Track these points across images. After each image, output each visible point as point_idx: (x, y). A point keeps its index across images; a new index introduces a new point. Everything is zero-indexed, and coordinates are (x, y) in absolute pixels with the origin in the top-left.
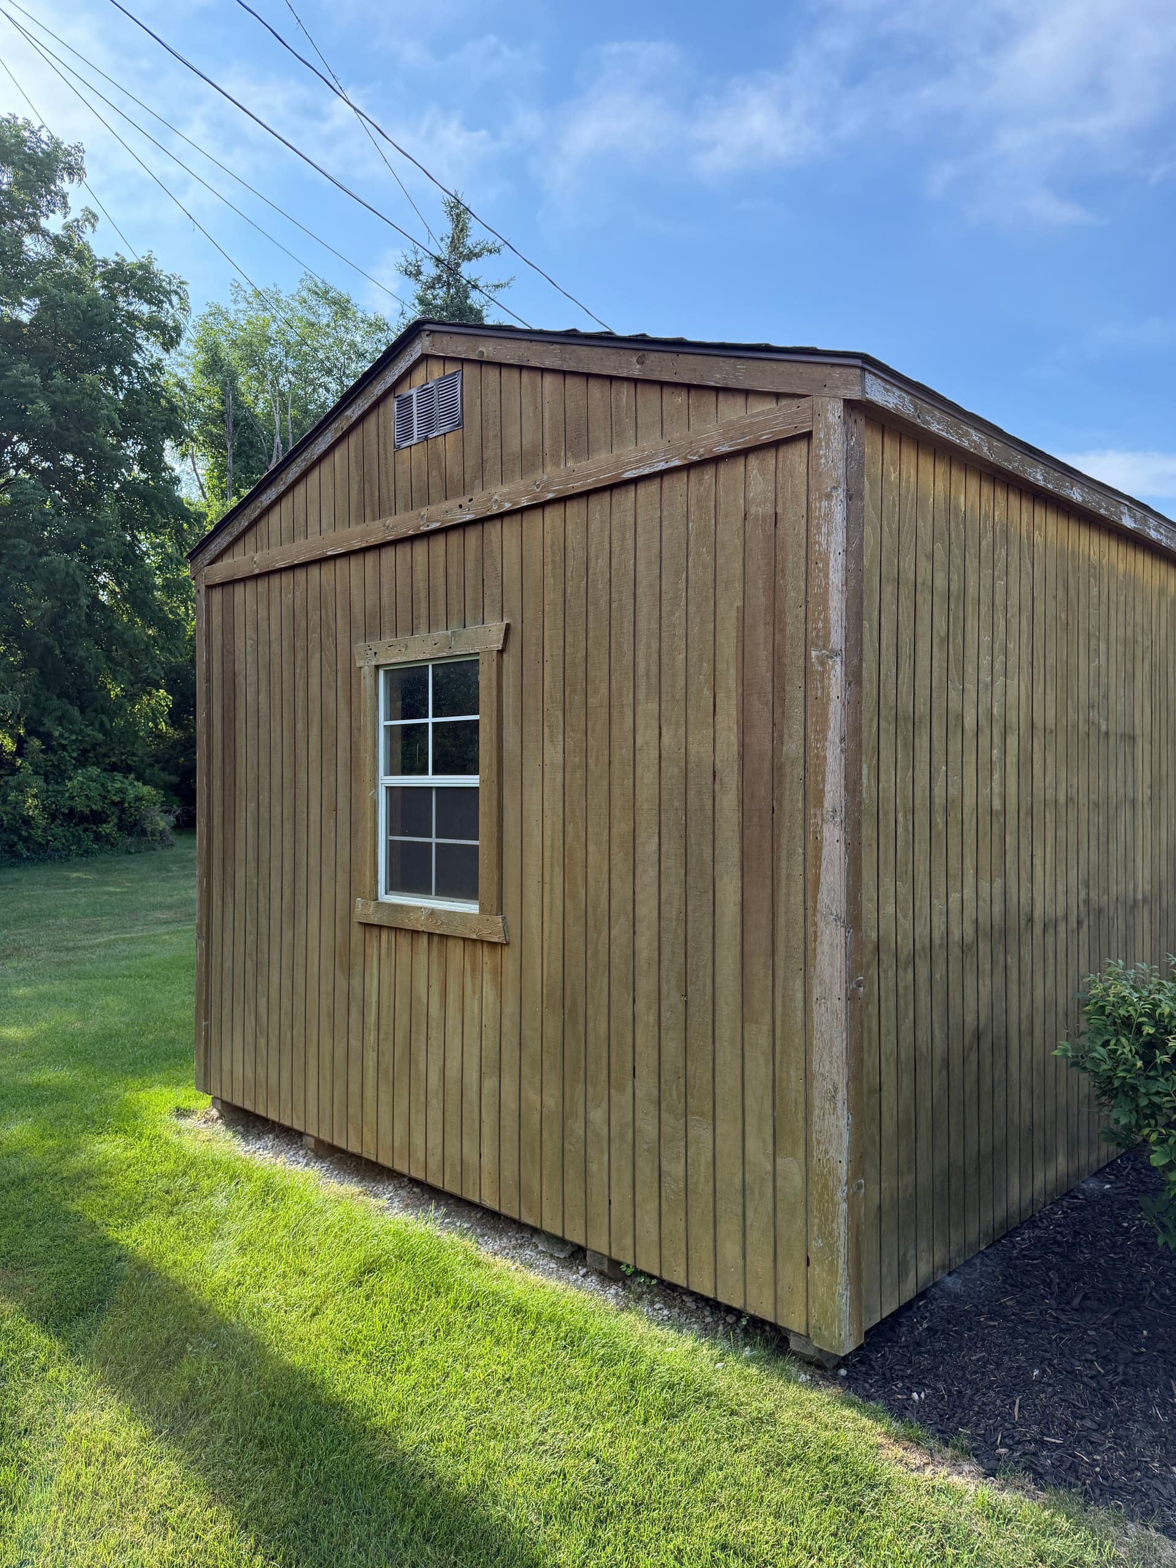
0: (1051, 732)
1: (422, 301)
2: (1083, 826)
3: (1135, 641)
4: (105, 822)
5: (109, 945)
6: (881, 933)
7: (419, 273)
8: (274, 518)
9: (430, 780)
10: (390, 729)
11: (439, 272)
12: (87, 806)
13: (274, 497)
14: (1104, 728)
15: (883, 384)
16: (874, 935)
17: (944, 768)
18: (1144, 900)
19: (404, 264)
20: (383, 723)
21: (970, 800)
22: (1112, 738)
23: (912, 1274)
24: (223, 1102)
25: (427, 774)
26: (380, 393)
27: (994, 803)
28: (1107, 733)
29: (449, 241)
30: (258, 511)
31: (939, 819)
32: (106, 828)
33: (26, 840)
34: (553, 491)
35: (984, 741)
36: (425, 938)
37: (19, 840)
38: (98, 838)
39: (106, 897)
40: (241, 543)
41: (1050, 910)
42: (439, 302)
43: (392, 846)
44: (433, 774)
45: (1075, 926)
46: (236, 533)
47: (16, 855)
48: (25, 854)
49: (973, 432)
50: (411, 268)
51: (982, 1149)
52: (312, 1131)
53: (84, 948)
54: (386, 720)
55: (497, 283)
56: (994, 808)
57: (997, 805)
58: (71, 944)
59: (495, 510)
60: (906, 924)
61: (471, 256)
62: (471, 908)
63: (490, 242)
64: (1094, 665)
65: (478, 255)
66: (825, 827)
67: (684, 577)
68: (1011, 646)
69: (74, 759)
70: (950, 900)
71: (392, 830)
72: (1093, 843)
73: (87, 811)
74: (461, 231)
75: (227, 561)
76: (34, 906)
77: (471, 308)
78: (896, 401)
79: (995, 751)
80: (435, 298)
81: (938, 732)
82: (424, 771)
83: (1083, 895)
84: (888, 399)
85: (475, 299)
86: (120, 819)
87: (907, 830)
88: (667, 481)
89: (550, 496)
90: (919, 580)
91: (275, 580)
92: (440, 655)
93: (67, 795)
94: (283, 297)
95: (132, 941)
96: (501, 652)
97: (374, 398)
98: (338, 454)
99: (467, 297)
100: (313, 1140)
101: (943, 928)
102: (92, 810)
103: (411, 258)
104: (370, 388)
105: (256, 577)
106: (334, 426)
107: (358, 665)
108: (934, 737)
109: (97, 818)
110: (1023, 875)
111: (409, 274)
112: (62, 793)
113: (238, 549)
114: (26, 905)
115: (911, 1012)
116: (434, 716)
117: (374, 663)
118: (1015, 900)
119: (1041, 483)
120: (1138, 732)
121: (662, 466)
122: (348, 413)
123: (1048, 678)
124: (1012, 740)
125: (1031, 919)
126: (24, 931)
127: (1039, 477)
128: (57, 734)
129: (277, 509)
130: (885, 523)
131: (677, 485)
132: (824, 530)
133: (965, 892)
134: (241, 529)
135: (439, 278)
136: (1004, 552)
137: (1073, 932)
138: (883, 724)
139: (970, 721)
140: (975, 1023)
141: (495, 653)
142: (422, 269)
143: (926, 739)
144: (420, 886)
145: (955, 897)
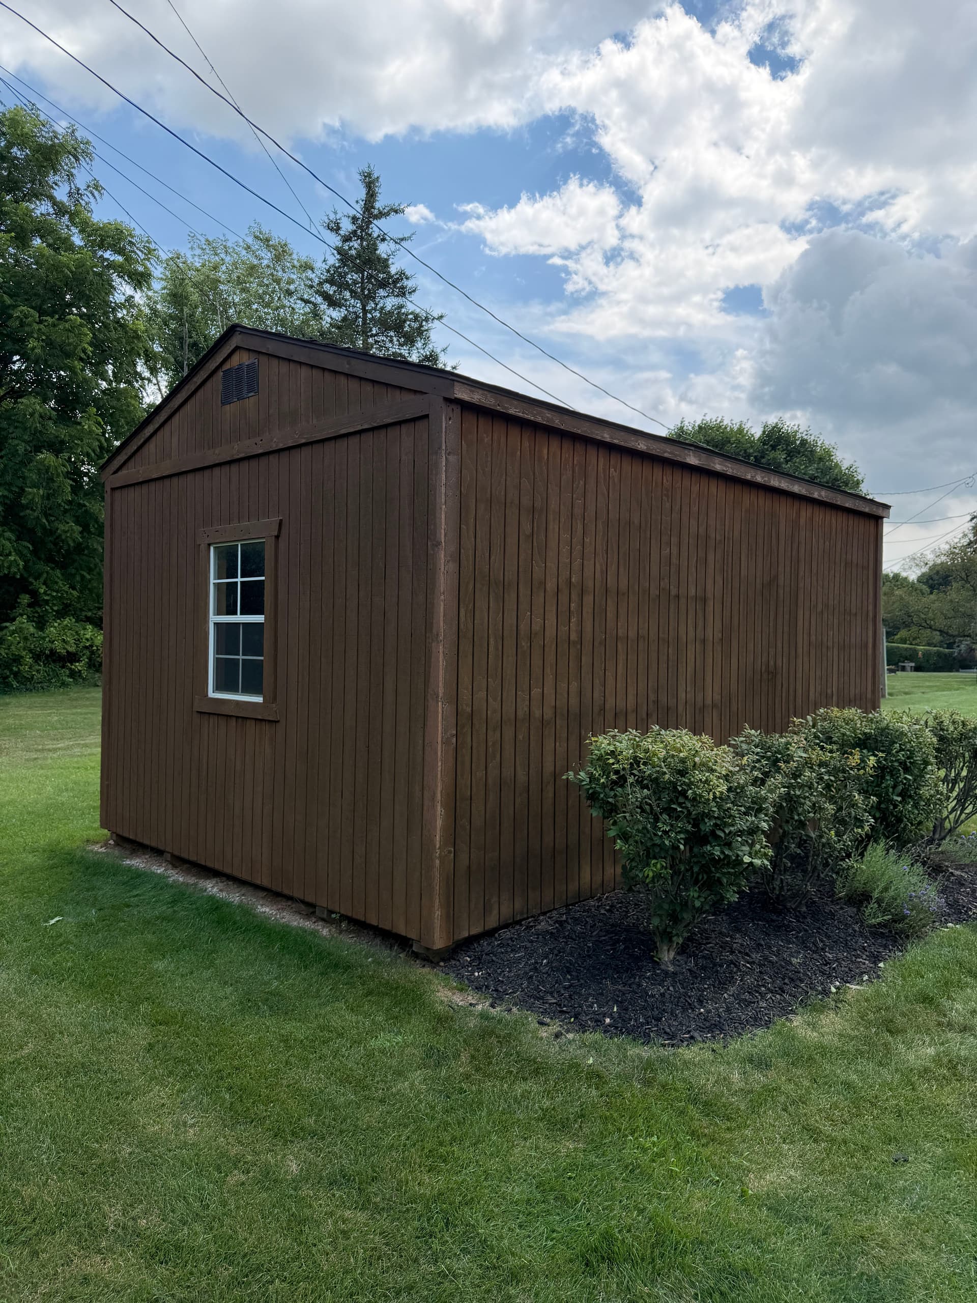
0: (624, 594)
1: (339, 251)
2: (654, 656)
3: (707, 537)
4: (79, 661)
5: (67, 748)
6: (474, 708)
7: (339, 228)
8: (152, 445)
9: (239, 618)
10: (218, 586)
11: (355, 228)
12: (64, 648)
13: (152, 431)
14: (674, 592)
15: (469, 388)
16: (469, 710)
17: (529, 613)
18: (714, 706)
19: (327, 221)
20: (212, 581)
21: (550, 632)
22: (683, 601)
23: (495, 912)
24: (118, 835)
25: (237, 614)
26: (213, 368)
27: (571, 636)
28: (678, 596)
29: (363, 203)
30: (142, 441)
31: (524, 644)
32: (78, 666)
33: (16, 675)
34: (305, 438)
35: (564, 598)
36: (234, 719)
37: (11, 674)
38: (73, 674)
39: (72, 716)
40: (133, 460)
41: (621, 704)
42: (353, 252)
43: (218, 661)
44: (241, 614)
45: (645, 716)
46: (129, 454)
47: (9, 685)
48: (15, 684)
49: (546, 412)
50: (332, 225)
51: (556, 846)
52: (168, 849)
53: (49, 750)
54: (215, 579)
55: (401, 237)
56: (572, 638)
57: (574, 637)
58: (40, 747)
59: (274, 447)
60: (494, 704)
61: (381, 215)
62: (259, 699)
63: (397, 205)
64: (666, 552)
65: (387, 214)
66: (433, 644)
67: (371, 495)
68: (587, 540)
69: (55, 611)
70: (532, 693)
71: (218, 651)
72: (663, 666)
73: (64, 652)
74: (371, 196)
75: (123, 472)
76: (17, 722)
77: (379, 258)
78: (479, 397)
79: (573, 605)
80: (350, 248)
81: (524, 591)
82: (235, 613)
83: (652, 697)
84: (473, 396)
85: (383, 249)
86: (90, 659)
87: (497, 649)
88: (364, 436)
89: (303, 441)
90: (508, 501)
91: (152, 485)
92: (244, 538)
93: (47, 639)
94: (229, 244)
95: (86, 746)
96: (277, 537)
97: (210, 372)
98: (189, 406)
99: (376, 250)
100: (169, 855)
101: (526, 709)
102: (68, 652)
103: (332, 217)
104: (207, 365)
105: (141, 483)
106: (186, 387)
107: (198, 543)
108: (521, 595)
109: (73, 657)
110: (597, 682)
111: (332, 230)
112: (44, 638)
113: (131, 464)
114: (11, 721)
115: (498, 756)
116: (241, 577)
117: (207, 542)
118: (589, 695)
119: (608, 440)
120: (709, 595)
121: (359, 428)
122: (195, 379)
123: (621, 562)
124: (588, 599)
125: (603, 709)
126: (6, 738)
127: (606, 435)
128: (42, 591)
129: (154, 439)
130: (479, 467)
131: (368, 438)
132: (434, 472)
133: (545, 689)
134: (133, 451)
135: (354, 232)
136: (582, 483)
137: (642, 719)
138: (478, 586)
139: (551, 585)
140: (553, 768)
141: (273, 538)
142: (341, 225)
143: (514, 596)
144: (233, 689)
145: (536, 691)
